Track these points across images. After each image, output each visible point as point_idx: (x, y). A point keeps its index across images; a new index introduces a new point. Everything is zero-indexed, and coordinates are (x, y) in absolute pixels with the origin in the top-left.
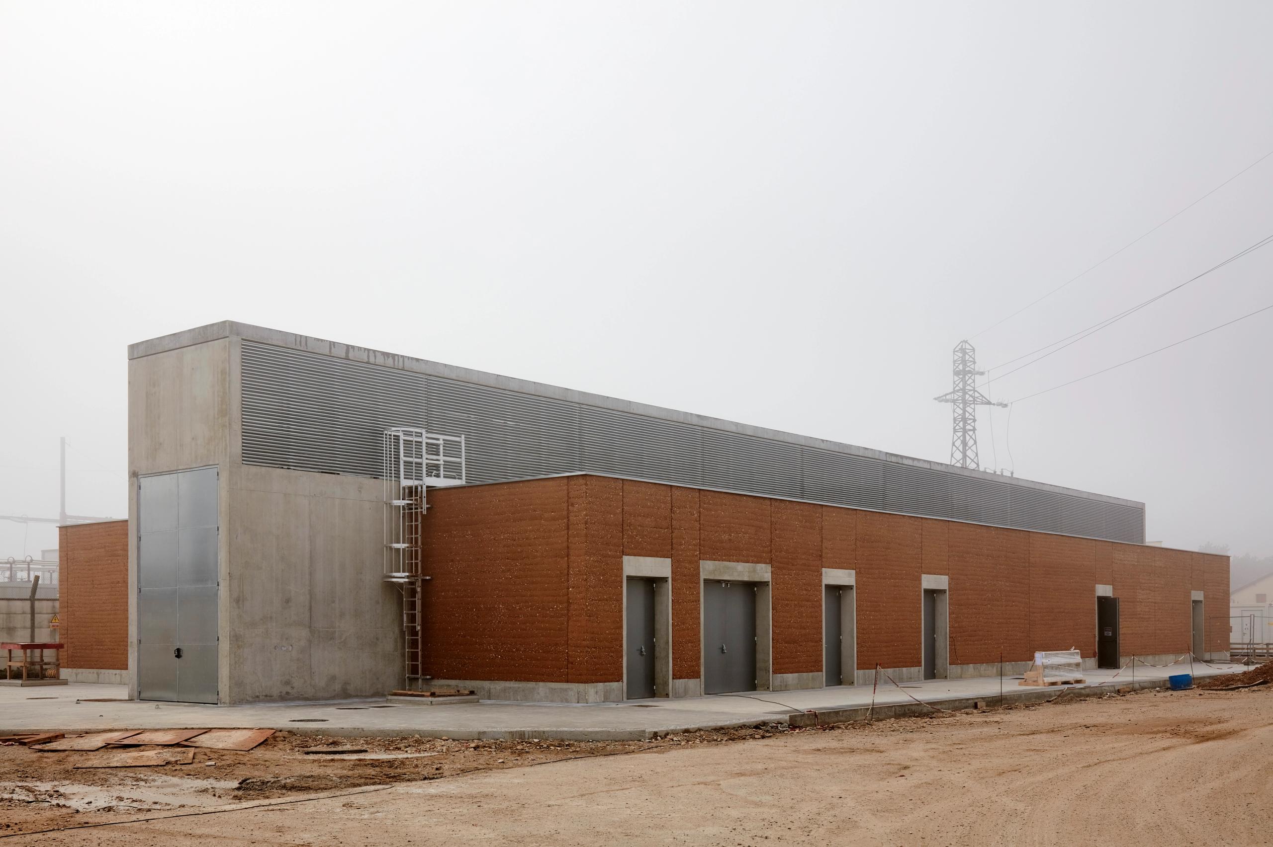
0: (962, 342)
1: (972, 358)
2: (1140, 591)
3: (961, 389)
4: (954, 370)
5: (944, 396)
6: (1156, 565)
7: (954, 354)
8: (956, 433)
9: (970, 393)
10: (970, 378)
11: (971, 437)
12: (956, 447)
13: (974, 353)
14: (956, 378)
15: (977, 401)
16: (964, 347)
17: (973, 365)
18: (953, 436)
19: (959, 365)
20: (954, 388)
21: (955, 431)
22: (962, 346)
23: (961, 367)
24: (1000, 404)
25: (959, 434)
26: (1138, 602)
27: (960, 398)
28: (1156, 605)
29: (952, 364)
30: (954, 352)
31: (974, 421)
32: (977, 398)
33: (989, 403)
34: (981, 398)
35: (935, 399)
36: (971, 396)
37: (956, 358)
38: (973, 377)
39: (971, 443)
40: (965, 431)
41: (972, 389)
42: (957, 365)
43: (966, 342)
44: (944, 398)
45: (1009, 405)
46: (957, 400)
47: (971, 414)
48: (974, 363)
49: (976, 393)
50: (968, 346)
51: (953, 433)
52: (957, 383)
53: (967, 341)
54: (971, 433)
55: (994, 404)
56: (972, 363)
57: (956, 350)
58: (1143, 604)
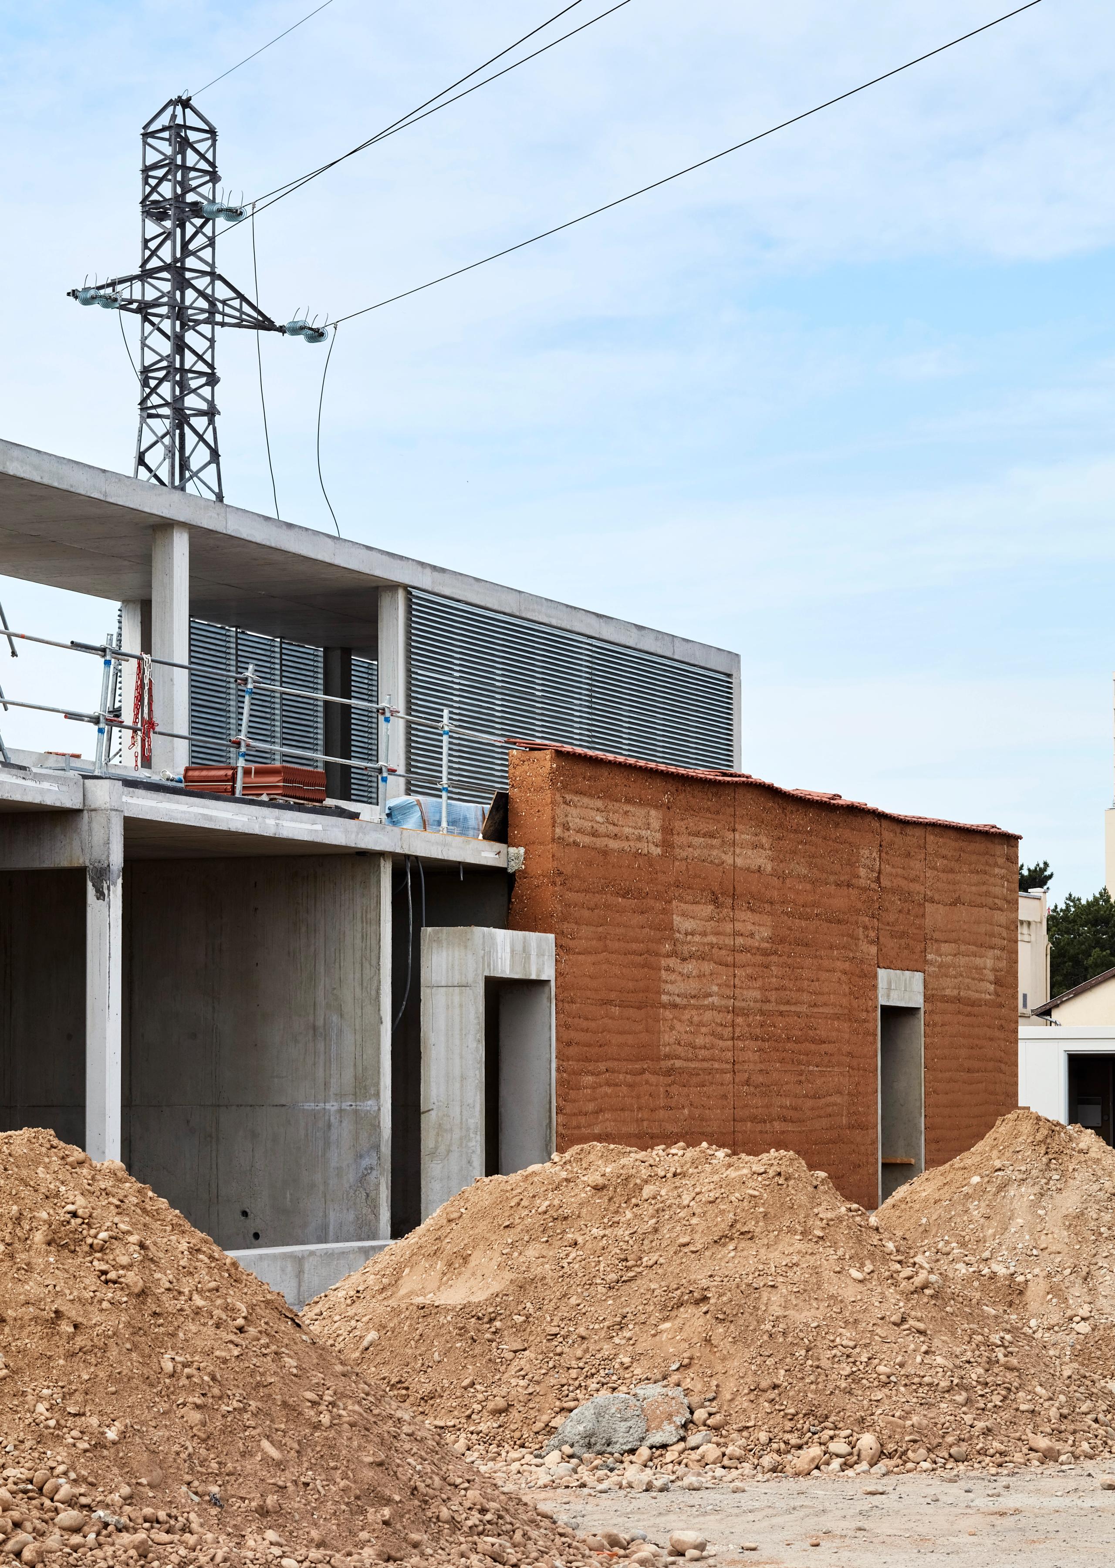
0: (171, 103)
1: (207, 160)
2: (672, 962)
3: (166, 268)
4: (146, 198)
5: (108, 285)
6: (739, 862)
7: (145, 143)
8: (148, 420)
9: (202, 283)
10: (199, 230)
11: (201, 438)
12: (149, 470)
13: (214, 145)
14: (152, 229)
15: (224, 314)
16: (179, 121)
17: (210, 185)
18: (141, 431)
19: (158, 185)
20: (145, 262)
21: (147, 412)
22: (174, 117)
23: (166, 190)
24: (296, 329)
25: (160, 426)
26: (664, 1006)
27: (165, 299)
28: (739, 1020)
29: (139, 177)
30: (145, 135)
31: (212, 380)
32: (224, 302)
33: (265, 324)
34: (236, 303)
35: (74, 294)
36: (201, 294)
37: (153, 157)
38: (208, 230)
39: (199, 457)
40: (181, 419)
41: (208, 269)
42: (152, 182)
43: (186, 104)
44: (109, 291)
45: (330, 330)
46: (155, 304)
47: (200, 357)
48: (214, 177)
49: (218, 283)
50: (192, 120)
51: (138, 419)
52: (153, 245)
53: (189, 99)
54: (200, 423)
55: (282, 330)
56: (207, 178)
57: (152, 129)
58: (686, 1015)
